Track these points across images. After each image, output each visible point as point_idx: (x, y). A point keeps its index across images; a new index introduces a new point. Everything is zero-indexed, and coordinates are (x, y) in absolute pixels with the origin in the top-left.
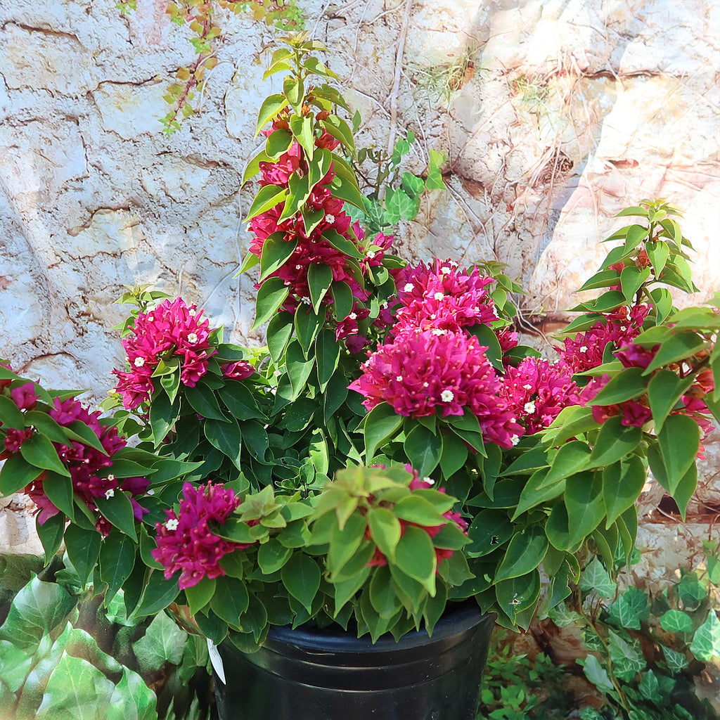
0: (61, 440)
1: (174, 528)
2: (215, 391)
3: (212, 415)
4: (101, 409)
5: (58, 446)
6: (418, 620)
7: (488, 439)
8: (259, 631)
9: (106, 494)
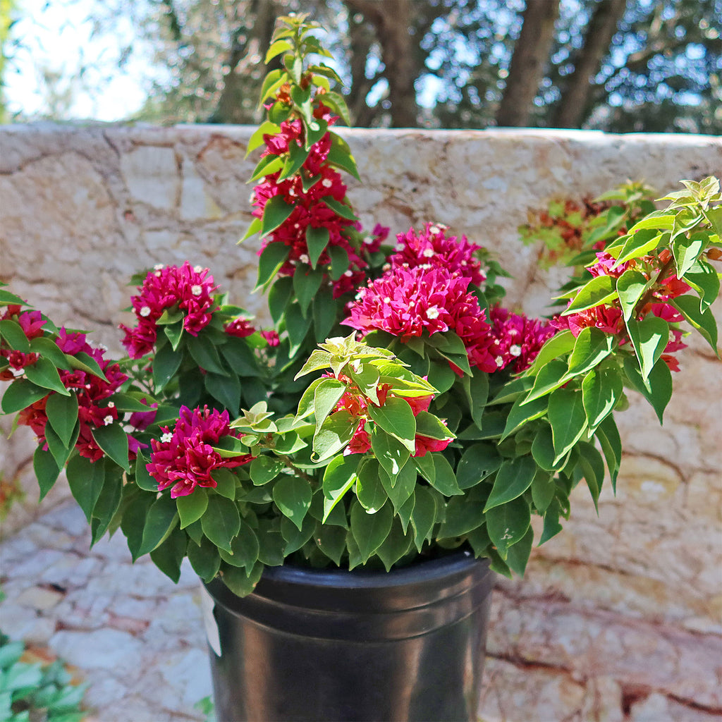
0: (64, 367)
1: (169, 441)
2: (217, 346)
3: (214, 369)
4: (105, 348)
5: (61, 372)
6: (405, 526)
7: (474, 362)
8: (251, 564)
9: (105, 420)
